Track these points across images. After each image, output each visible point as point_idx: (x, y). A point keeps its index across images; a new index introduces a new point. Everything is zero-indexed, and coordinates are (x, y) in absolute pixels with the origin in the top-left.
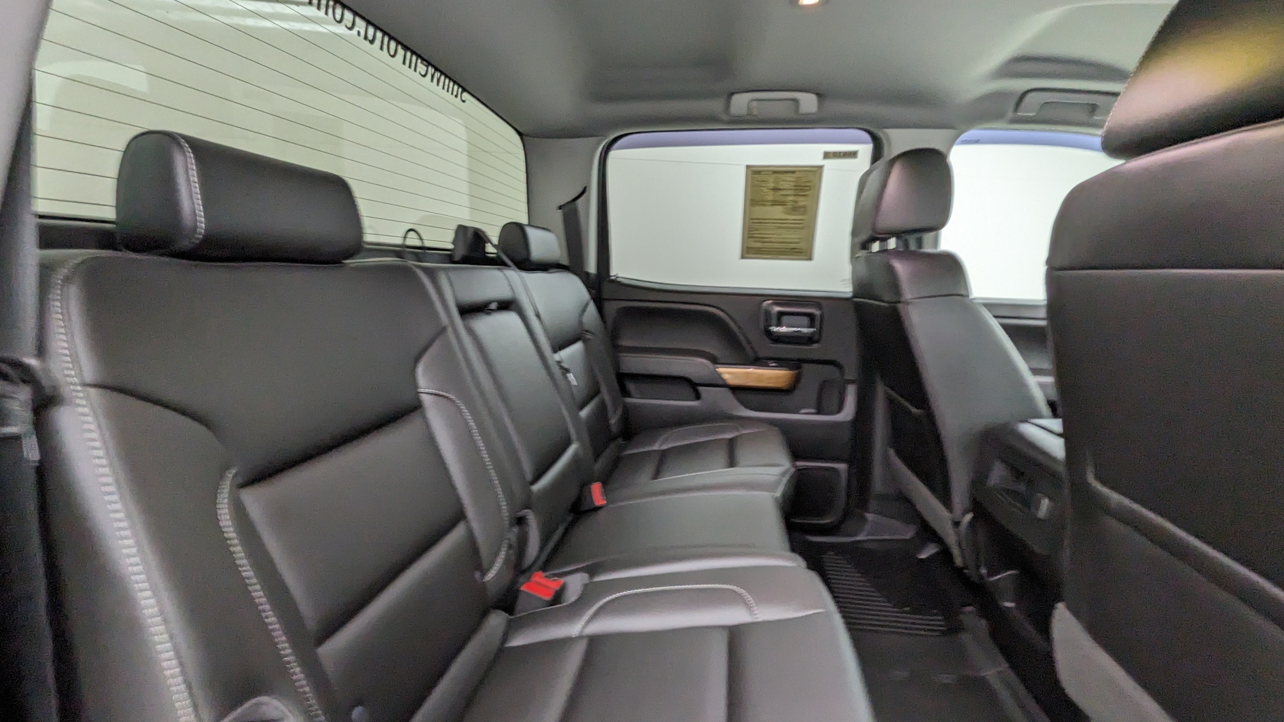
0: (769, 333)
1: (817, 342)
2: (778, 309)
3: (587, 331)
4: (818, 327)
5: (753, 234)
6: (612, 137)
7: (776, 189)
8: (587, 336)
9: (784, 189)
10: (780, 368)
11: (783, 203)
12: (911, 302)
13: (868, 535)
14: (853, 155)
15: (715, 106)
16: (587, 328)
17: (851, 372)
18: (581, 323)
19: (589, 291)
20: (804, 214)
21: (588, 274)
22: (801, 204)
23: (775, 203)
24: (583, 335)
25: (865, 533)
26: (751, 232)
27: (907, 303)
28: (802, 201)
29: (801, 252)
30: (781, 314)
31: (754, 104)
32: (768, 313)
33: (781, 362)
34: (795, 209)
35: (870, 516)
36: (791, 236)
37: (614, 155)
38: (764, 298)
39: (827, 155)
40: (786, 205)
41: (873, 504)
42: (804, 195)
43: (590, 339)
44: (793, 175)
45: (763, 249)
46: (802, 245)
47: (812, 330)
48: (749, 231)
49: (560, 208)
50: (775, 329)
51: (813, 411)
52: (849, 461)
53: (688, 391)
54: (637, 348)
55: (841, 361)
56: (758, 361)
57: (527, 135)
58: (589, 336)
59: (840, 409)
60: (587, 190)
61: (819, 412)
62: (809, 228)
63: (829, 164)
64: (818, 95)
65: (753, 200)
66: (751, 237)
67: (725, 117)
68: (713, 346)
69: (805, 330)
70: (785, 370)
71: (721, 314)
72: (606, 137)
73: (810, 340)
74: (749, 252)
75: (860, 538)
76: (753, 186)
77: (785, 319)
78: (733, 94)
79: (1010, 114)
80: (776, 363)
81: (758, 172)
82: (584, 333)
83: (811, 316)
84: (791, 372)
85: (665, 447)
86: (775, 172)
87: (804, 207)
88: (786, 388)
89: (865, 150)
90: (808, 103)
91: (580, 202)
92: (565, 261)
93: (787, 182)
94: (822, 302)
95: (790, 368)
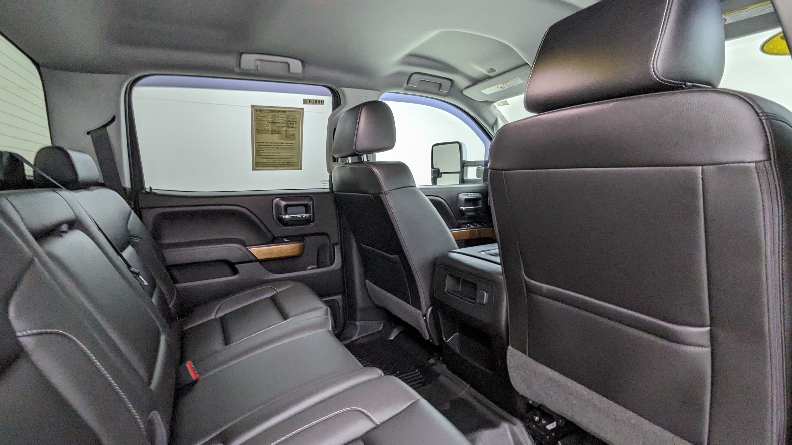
0: (281, 220)
1: (313, 221)
2: (283, 203)
3: (134, 236)
4: (312, 212)
5: (259, 153)
6: (137, 76)
7: (273, 123)
8: (134, 240)
9: (279, 123)
10: (291, 243)
11: (279, 132)
12: (388, 193)
13: (359, 335)
14: (321, 102)
15: (229, 60)
16: (132, 233)
17: (335, 238)
18: (128, 231)
19: (129, 204)
20: (294, 139)
21: (124, 189)
22: (292, 132)
23: (273, 132)
24: (131, 240)
25: (357, 334)
26: (259, 152)
27: (386, 194)
28: (291, 131)
29: (294, 165)
30: (286, 207)
31: (258, 63)
32: (278, 206)
33: (292, 239)
34: (287, 136)
35: (358, 323)
36: (285, 154)
37: (137, 91)
38: (275, 197)
39: (305, 102)
40: (281, 133)
41: (359, 315)
42: (293, 127)
43: (137, 243)
44: (284, 113)
45: (268, 163)
46: (294, 160)
47: (307, 215)
48: (257, 151)
49: (88, 133)
50: (284, 217)
51: (315, 266)
52: (343, 293)
53: (227, 270)
54: (178, 243)
55: (328, 232)
56: (274, 240)
57: (45, 66)
58: (137, 240)
59: (332, 263)
60: (116, 117)
61: (318, 267)
62: (297, 149)
63: (307, 107)
64: (302, 61)
65: (258, 130)
66: (259, 155)
67: (237, 70)
68: (242, 234)
69: (304, 215)
70: (296, 243)
71: (243, 210)
72: (131, 75)
73: (307, 221)
74: (258, 165)
75: (354, 338)
76: (257, 120)
77: (289, 209)
78: (242, 54)
79: (405, 85)
80: (288, 239)
81: (261, 111)
82: (132, 239)
83: (306, 206)
84: (300, 244)
85: (220, 315)
86: (272, 111)
87: (294, 135)
88: (297, 255)
89: (329, 100)
90: (296, 66)
91: (108, 128)
92: (101, 180)
93: (281, 119)
94: (312, 196)
95: (299, 241)
